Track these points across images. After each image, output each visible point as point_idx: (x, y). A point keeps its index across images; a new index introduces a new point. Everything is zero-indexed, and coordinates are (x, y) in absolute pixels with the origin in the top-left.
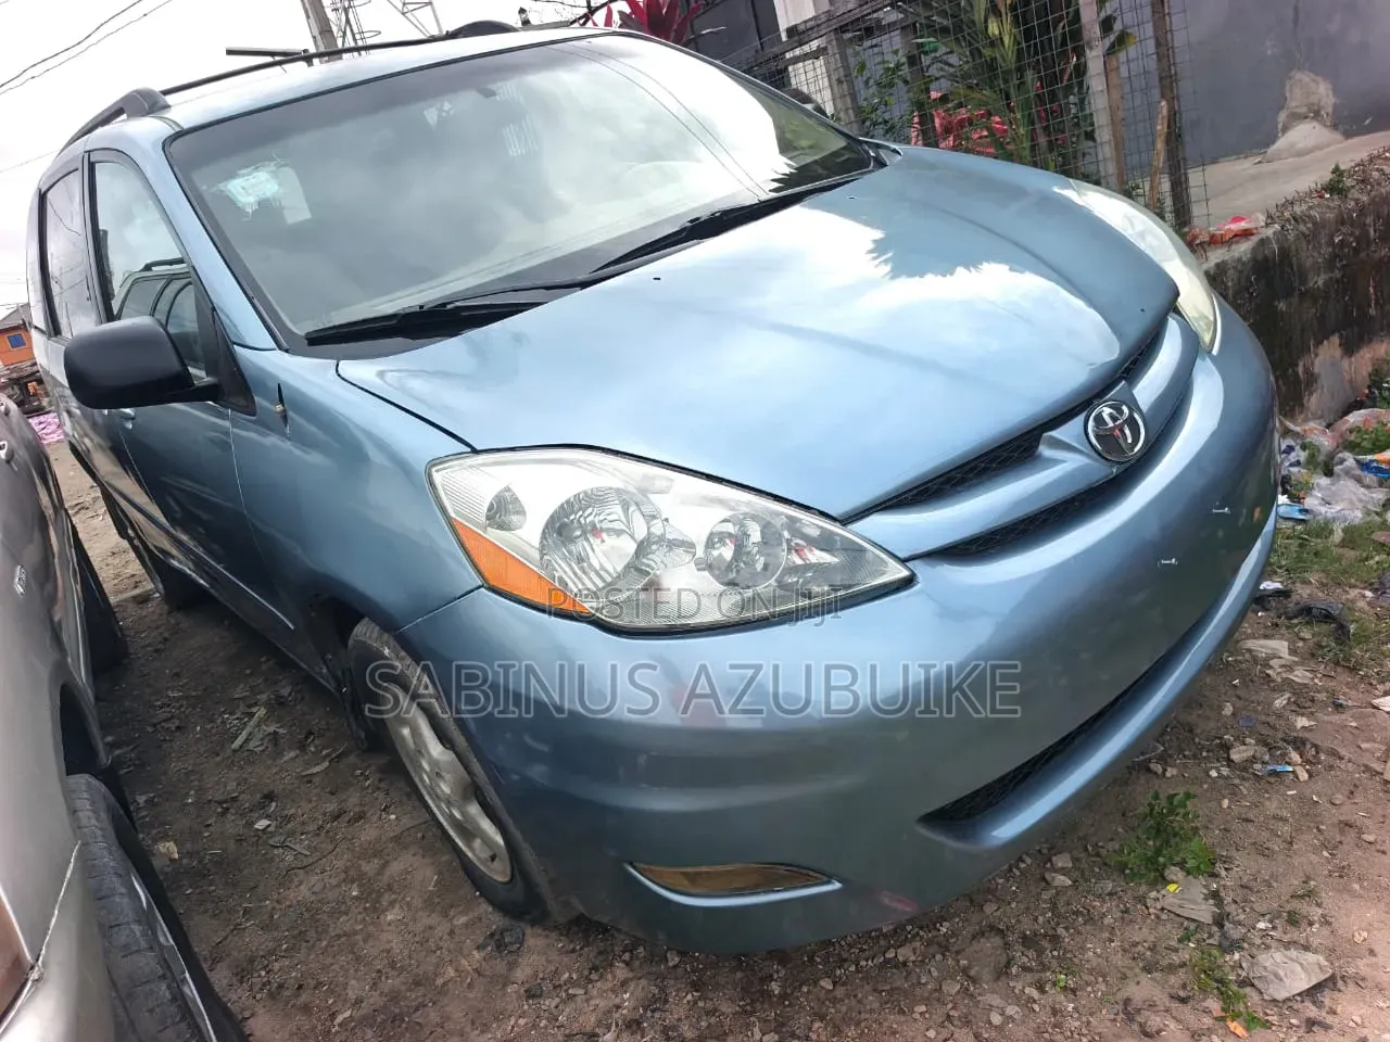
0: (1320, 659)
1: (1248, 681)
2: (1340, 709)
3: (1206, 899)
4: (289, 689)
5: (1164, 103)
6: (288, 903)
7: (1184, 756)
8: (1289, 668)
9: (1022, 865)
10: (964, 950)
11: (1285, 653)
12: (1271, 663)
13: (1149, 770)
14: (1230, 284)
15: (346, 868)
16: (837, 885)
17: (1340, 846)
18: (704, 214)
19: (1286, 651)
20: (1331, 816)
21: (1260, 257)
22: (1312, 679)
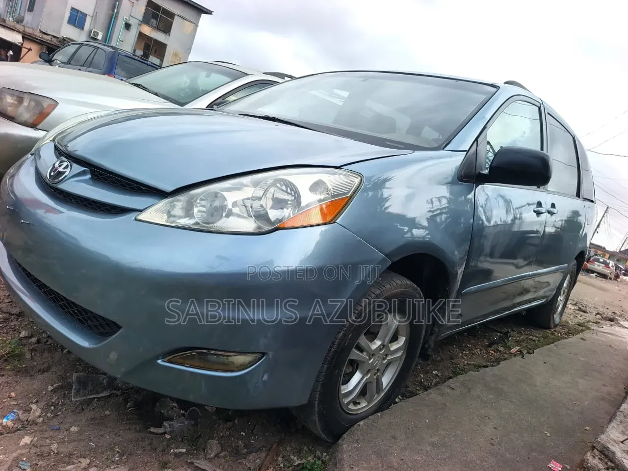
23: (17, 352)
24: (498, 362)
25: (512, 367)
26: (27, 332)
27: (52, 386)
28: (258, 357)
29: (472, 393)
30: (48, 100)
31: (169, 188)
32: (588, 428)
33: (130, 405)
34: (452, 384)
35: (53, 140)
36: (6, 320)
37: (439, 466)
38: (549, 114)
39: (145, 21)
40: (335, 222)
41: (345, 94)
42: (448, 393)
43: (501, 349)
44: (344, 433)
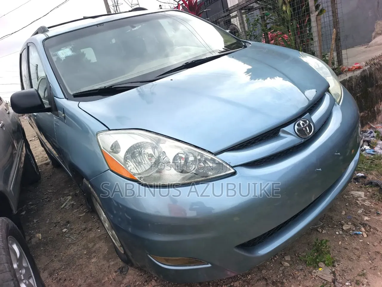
0: (374, 199)
1: (351, 204)
2: (379, 215)
3: (331, 274)
4: (78, 191)
5: (334, 30)
6: (67, 254)
7: (329, 227)
8: (364, 201)
9: (276, 258)
10: (254, 284)
11: (363, 196)
12: (359, 199)
13: (317, 231)
14: (353, 83)
15: (84, 245)
16: (210, 265)
17: (375, 260)
18: (190, 61)
19: (364, 195)
20: (373, 249)
21: (363, 75)
22: (371, 205)
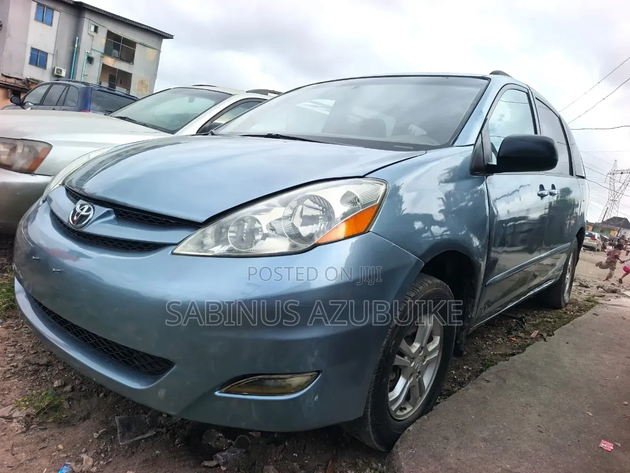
23: (56, 403)
24: (523, 348)
25: (537, 351)
26: (60, 381)
27: (97, 432)
28: (314, 376)
29: (507, 382)
30: (43, 144)
31: (201, 218)
32: (626, 403)
33: (179, 441)
34: (486, 376)
35: (63, 184)
36: (36, 372)
37: (496, 461)
38: (537, 98)
39: (107, 52)
40: (369, 231)
41: (331, 103)
42: (485, 386)
43: (522, 335)
44: (397, 440)
